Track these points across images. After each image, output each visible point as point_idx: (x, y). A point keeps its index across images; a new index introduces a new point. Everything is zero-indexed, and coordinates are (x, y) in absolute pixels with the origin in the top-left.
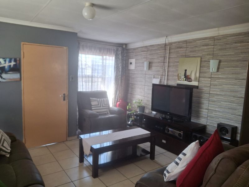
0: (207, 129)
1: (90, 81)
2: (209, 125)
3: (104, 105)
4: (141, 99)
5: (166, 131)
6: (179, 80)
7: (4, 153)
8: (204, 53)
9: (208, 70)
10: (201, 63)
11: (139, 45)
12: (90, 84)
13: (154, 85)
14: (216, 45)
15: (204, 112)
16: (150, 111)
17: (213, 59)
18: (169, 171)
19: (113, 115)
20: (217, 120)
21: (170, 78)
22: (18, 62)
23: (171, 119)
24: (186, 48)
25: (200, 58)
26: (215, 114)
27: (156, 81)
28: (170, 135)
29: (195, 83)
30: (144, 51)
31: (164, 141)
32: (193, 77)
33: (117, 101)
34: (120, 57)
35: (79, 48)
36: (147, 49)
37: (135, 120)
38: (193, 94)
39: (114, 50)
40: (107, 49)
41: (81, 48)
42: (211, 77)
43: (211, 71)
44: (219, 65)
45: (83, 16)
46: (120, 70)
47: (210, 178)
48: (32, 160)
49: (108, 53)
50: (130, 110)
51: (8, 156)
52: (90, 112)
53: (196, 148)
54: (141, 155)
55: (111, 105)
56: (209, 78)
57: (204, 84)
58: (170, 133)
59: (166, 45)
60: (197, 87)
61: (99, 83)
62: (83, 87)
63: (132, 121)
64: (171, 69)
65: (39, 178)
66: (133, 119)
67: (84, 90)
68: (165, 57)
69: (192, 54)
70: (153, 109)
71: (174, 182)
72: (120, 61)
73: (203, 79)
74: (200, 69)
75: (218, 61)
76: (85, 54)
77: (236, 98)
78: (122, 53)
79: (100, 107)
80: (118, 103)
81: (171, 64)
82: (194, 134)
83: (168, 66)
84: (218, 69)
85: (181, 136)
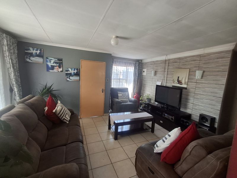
0: (192, 117)
1: (118, 82)
2: (193, 114)
3: (125, 97)
4: (149, 94)
5: (163, 116)
6: (174, 83)
7: (66, 121)
8: (192, 66)
9: (194, 77)
10: (189, 73)
11: (149, 60)
12: (118, 83)
13: (157, 86)
14: (201, 60)
15: (190, 105)
16: (154, 101)
17: (198, 70)
18: (158, 145)
19: (131, 103)
20: (200, 111)
21: (168, 81)
22: (78, 70)
23: (167, 108)
24: (179, 62)
25: (189, 69)
26: (198, 107)
27: (159, 84)
28: (166, 118)
29: (184, 86)
30: (152, 64)
31: (161, 122)
32: (183, 82)
33: (135, 94)
34: (137, 68)
35: (113, 62)
36: (154, 63)
37: (145, 107)
38: (183, 92)
39: (134, 63)
40: (130, 63)
41: (114, 62)
42: (196, 82)
43: (196, 78)
44: (203, 74)
45: (111, 44)
46: (137, 75)
47: (186, 158)
48: (80, 126)
49: (130, 65)
50: (141, 100)
51: (68, 123)
52: (117, 100)
53: (178, 132)
54: (146, 129)
55: (130, 97)
56: (195, 82)
57: (191, 87)
58: (165, 117)
59: (166, 60)
60: (186, 88)
61: (123, 83)
62: (114, 85)
63: (143, 107)
64: (169, 76)
65: (81, 138)
66: (143, 106)
67: (115, 87)
68: (165, 68)
69: (183, 67)
70: (156, 101)
71: (160, 154)
72: (137, 70)
73: (190, 83)
74: (189, 76)
75: (202, 71)
76: (116, 66)
77: (215, 98)
78: (138, 65)
79: (123, 97)
80: (135, 95)
81: (169, 73)
82: (182, 119)
83: (167, 74)
84: (202, 76)
85: (173, 120)
